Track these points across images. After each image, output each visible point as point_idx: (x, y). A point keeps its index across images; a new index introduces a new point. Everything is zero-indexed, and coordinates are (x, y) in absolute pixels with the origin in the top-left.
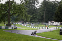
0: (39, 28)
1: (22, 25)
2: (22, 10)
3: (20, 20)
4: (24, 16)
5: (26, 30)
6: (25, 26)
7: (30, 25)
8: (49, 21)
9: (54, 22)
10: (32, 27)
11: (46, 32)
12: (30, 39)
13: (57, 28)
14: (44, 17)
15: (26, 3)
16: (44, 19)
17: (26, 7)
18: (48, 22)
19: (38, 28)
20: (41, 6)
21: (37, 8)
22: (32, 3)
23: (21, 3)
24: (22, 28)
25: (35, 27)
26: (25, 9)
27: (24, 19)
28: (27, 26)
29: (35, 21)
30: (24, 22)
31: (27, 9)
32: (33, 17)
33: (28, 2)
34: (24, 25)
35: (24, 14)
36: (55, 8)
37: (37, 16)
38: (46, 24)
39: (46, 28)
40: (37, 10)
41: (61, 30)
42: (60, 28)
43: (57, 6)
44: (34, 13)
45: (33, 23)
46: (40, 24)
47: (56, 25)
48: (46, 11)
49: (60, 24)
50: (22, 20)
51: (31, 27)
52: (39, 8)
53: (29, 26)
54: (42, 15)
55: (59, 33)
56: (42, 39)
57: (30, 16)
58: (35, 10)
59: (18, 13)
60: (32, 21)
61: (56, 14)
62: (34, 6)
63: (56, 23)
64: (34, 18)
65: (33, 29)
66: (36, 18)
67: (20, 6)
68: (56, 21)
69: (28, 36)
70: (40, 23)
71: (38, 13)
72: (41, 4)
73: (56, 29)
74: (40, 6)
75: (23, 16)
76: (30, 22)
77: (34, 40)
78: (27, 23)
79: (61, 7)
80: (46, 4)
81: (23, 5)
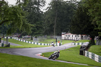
0: (46, 44)
1: (19, 40)
2: (18, 16)
3: (15, 32)
4: (21, 25)
5: (24, 48)
6: (24, 41)
7: (32, 39)
8: (63, 33)
9: (71, 35)
10: (36, 43)
13: (75, 44)
15: (25, 4)
16: (54, 30)
17: (26, 10)
18: (61, 35)
19: (44, 45)
20: (50, 8)
21: (42, 12)
22: (35, 4)
23: (17, 3)
24: (18, 46)
25: (39, 44)
26: (23, 14)
27: (21, 30)
28: (27, 42)
29: (39, 33)
30: (21, 34)
31: (27, 14)
32: (37, 27)
33: (28, 3)
34: (22, 40)
35: (22, 23)
36: (72, 11)
38: (58, 38)
39: (58, 44)
40: (43, 15)
41: (81, 47)
42: (80, 44)
43: (75, 9)
44: (38, 21)
45: (36, 37)
46: (48, 39)
47: (73, 39)
48: (58, 17)
49: (80, 37)
51: (33, 43)
52: (46, 12)
53: (30, 42)
54: (51, 23)
55: (79, 52)
59: (12, 20)
60: (35, 33)
61: (73, 22)
62: (38, 9)
63: (74, 36)
64: (38, 29)
66: (42, 28)
67: (15, 9)
68: (73, 33)
69: (28, 57)
70: (49, 37)
72: (49, 6)
73: (73, 46)
75: (19, 25)
76: (32, 35)
78: (27, 36)
79: (81, 10)
80: (57, 5)
81: (20, 7)
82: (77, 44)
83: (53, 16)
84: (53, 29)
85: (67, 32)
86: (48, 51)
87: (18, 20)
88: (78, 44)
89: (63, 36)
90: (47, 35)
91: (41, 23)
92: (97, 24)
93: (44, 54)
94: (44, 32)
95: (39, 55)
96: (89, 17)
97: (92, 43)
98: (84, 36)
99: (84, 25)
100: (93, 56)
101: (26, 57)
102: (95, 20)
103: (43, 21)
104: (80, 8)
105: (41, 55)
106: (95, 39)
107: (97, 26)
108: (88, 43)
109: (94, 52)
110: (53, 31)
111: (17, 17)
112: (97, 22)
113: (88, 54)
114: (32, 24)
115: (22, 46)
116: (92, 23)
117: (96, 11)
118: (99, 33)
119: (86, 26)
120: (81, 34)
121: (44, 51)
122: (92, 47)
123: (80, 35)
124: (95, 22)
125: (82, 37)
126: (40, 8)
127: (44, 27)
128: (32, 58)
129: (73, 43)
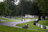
0: (18, 20)
1: (5, 18)
3: (3, 14)
4: (6, 11)
7: (11, 18)
8: (26, 15)
10: (13, 20)
11: (24, 23)
12: (11, 29)
14: (22, 12)
15: (7, 1)
16: (22, 13)
17: (8, 4)
19: (17, 20)
21: (16, 5)
22: (12, 1)
24: (5, 21)
25: (15, 20)
26: (6, 6)
27: (6, 14)
29: (14, 15)
32: (13, 12)
34: (6, 18)
35: (6, 10)
36: (30, 4)
39: (24, 20)
41: (35, 21)
42: (34, 20)
44: (14, 9)
45: (13, 17)
48: (23, 7)
50: (5, 14)
51: (11, 20)
52: (18, 5)
53: (10, 19)
54: (20, 10)
55: (33, 24)
56: (20, 29)
57: (11, 11)
58: (14, 6)
59: (1, 9)
62: (14, 3)
63: (31, 16)
64: (14, 13)
65: (14, 21)
67: (3, 3)
71: (17, 9)
73: (31, 21)
74: (18, 3)
76: (11, 16)
77: (14, 29)
78: (9, 16)
79: (34, 4)
80: (23, 1)
81: (5, 2)
83: (21, 7)
84: (21, 13)
85: (27, 14)
86: (19, 23)
87: (4, 8)
90: (18, 16)
91: (15, 10)
92: (42, 10)
93: (17, 25)
94: (17, 14)
95: (14, 25)
96: (38, 7)
97: (40, 19)
98: (36, 16)
100: (40, 25)
101: (8, 26)
102: (41, 8)
103: (16, 9)
105: (15, 25)
106: (41, 17)
107: (42, 11)
108: (38, 19)
109: (40, 24)
110: (21, 14)
111: (4, 7)
112: (42, 9)
113: (38, 24)
116: (40, 10)
117: (41, 4)
118: (43, 14)
119: (37, 11)
121: (17, 23)
123: (34, 16)
124: (41, 9)
126: (15, 3)
127: (17, 12)
128: (11, 27)
129: (31, 20)
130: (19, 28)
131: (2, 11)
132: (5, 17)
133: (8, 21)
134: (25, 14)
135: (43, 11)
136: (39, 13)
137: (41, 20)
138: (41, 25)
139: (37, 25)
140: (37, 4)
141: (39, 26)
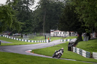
0: (36, 41)
1: (10, 38)
2: (9, 14)
3: (6, 30)
4: (11, 23)
5: (15, 45)
6: (15, 39)
7: (22, 37)
8: (51, 30)
9: (60, 32)
10: (26, 41)
12: (22, 59)
13: (63, 41)
14: (44, 24)
16: (44, 28)
18: (50, 32)
19: (34, 42)
20: (39, 7)
21: (31, 11)
22: (24, 3)
23: (7, 3)
25: (29, 41)
27: (12, 29)
28: (17, 39)
29: (29, 31)
31: (16, 13)
32: (26, 25)
33: (17, 2)
34: (12, 38)
35: (12, 21)
36: (60, 9)
37: (32, 22)
38: (47, 35)
40: (32, 13)
41: (70, 43)
43: (63, 7)
44: (27, 19)
45: (26, 35)
46: (37, 36)
47: (62, 36)
48: (47, 15)
49: (68, 34)
50: (9, 30)
51: (23, 40)
52: (36, 10)
53: (20, 40)
54: (40, 21)
55: (67, 48)
56: (41, 59)
57: (22, 23)
59: (2, 19)
60: (25, 31)
61: (61, 19)
62: (27, 8)
63: (62, 32)
64: (28, 27)
66: (31, 26)
67: (5, 8)
68: (62, 30)
69: (19, 54)
70: (38, 34)
71: (34, 19)
72: (38, 5)
74: (36, 7)
77: (28, 60)
79: (69, 8)
80: (46, 4)
81: (10, 6)
82: (65, 40)
83: (42, 14)
84: (42, 26)
86: (37, 48)
87: (8, 18)
88: (67, 40)
89: (52, 33)
90: (37, 32)
91: (30, 21)
92: (84, 21)
93: (34, 51)
94: (33, 29)
96: (76, 15)
97: (80, 39)
98: (72, 33)
99: (72, 22)
101: (17, 54)
102: (83, 17)
104: (68, 7)
105: (31, 52)
106: (83, 35)
107: (84, 23)
108: (76, 39)
110: (42, 29)
111: (7, 16)
112: (84, 19)
113: (76, 49)
114: (22, 22)
115: (13, 44)
116: (80, 21)
117: (83, 9)
118: (86, 30)
119: (74, 23)
120: (69, 31)
121: (34, 48)
122: (79, 43)
124: (82, 19)
125: (70, 34)
126: (29, 7)
127: (33, 25)
128: (22, 55)
130: (39, 57)
131: (3, 22)
132: (10, 35)
133: (16, 44)
134: (51, 28)
135: (86, 22)
136: (79, 27)
137: (82, 40)
138: (83, 51)
139: (74, 50)
140: (73, 8)
141: (78, 52)
